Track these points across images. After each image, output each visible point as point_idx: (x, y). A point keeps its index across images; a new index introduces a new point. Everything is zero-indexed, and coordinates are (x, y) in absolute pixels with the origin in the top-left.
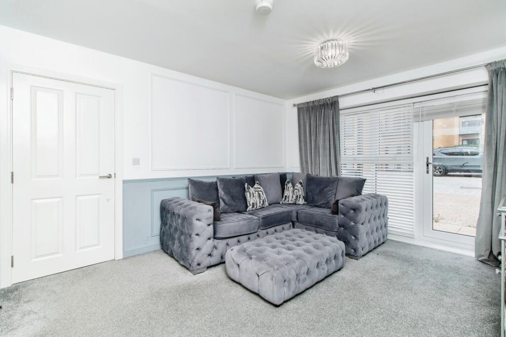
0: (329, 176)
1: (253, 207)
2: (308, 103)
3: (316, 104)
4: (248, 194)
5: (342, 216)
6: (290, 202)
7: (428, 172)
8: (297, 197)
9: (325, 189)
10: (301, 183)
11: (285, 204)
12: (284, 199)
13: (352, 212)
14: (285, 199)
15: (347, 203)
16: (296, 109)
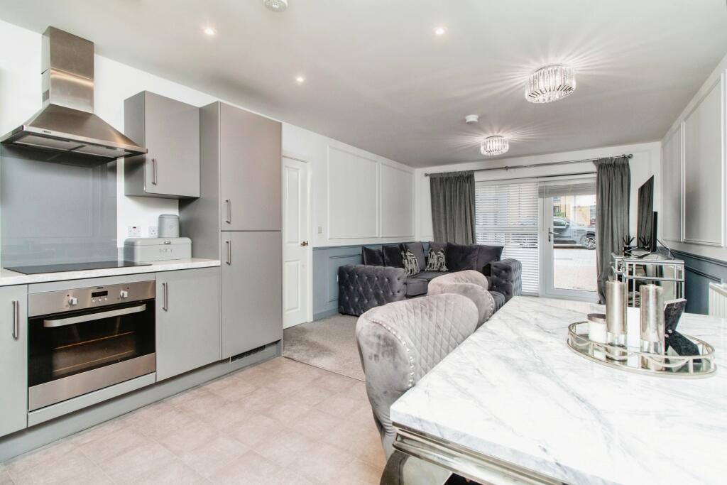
0: (465, 244)
1: (411, 272)
2: (441, 174)
3: (450, 175)
4: (406, 261)
5: (495, 276)
6: (435, 269)
7: (550, 240)
8: (441, 264)
9: (469, 256)
10: (442, 251)
11: (430, 271)
12: (428, 266)
13: (503, 272)
14: (430, 266)
15: (498, 265)
16: (428, 178)
